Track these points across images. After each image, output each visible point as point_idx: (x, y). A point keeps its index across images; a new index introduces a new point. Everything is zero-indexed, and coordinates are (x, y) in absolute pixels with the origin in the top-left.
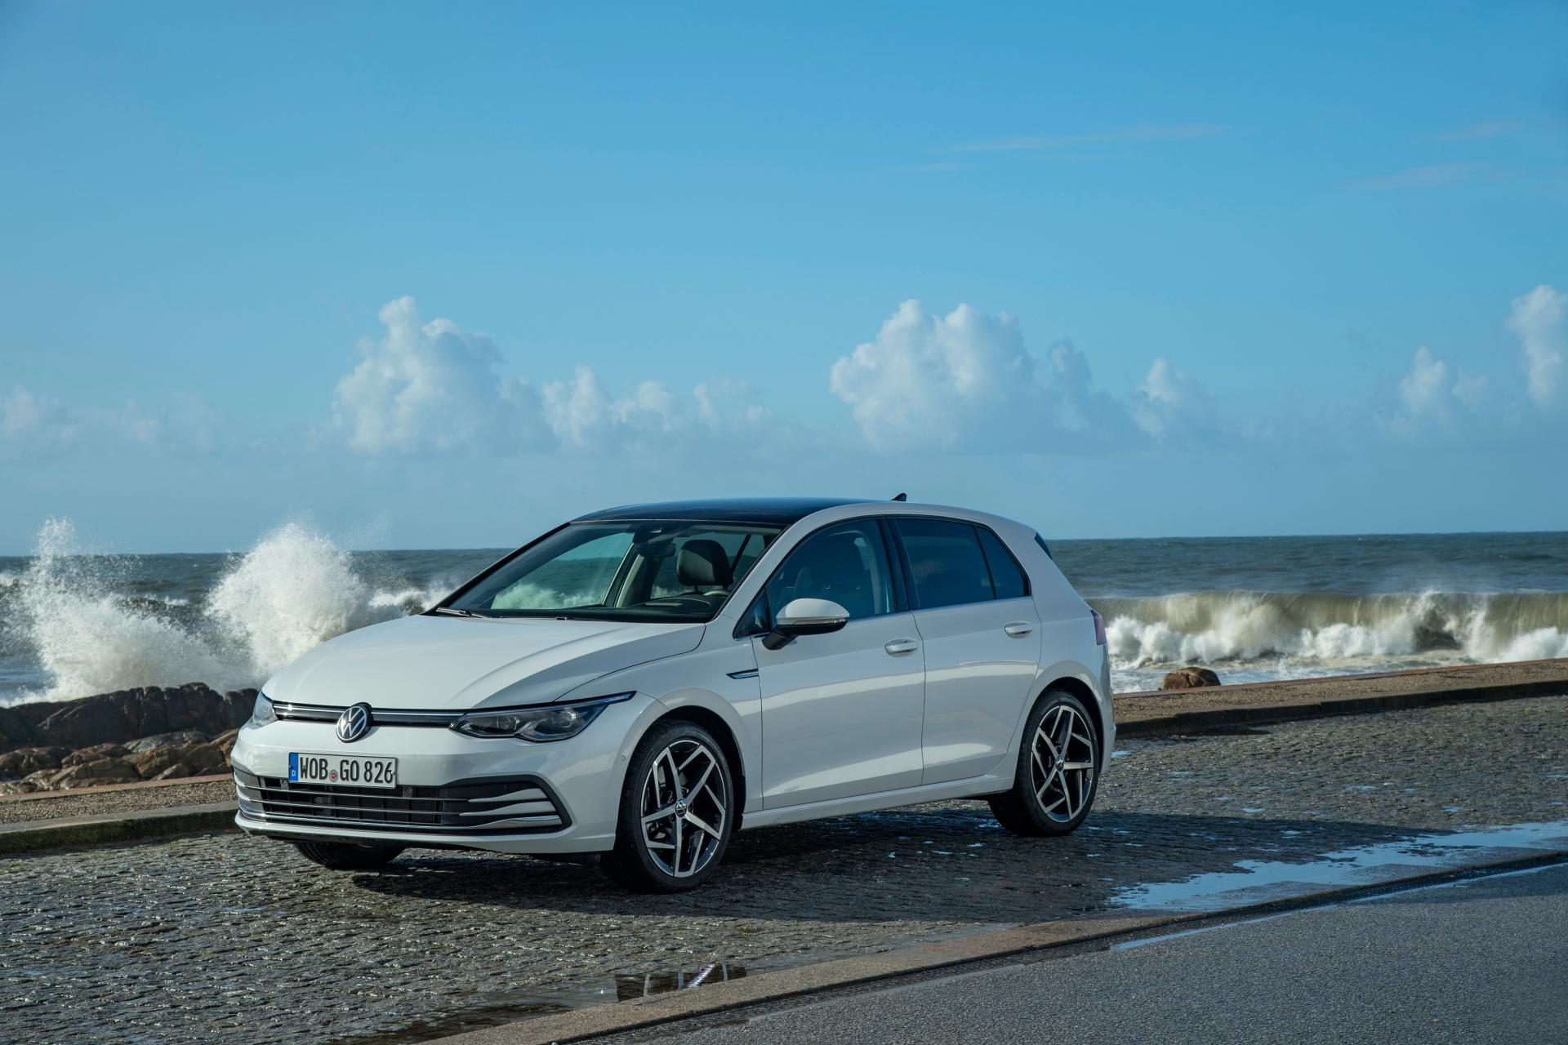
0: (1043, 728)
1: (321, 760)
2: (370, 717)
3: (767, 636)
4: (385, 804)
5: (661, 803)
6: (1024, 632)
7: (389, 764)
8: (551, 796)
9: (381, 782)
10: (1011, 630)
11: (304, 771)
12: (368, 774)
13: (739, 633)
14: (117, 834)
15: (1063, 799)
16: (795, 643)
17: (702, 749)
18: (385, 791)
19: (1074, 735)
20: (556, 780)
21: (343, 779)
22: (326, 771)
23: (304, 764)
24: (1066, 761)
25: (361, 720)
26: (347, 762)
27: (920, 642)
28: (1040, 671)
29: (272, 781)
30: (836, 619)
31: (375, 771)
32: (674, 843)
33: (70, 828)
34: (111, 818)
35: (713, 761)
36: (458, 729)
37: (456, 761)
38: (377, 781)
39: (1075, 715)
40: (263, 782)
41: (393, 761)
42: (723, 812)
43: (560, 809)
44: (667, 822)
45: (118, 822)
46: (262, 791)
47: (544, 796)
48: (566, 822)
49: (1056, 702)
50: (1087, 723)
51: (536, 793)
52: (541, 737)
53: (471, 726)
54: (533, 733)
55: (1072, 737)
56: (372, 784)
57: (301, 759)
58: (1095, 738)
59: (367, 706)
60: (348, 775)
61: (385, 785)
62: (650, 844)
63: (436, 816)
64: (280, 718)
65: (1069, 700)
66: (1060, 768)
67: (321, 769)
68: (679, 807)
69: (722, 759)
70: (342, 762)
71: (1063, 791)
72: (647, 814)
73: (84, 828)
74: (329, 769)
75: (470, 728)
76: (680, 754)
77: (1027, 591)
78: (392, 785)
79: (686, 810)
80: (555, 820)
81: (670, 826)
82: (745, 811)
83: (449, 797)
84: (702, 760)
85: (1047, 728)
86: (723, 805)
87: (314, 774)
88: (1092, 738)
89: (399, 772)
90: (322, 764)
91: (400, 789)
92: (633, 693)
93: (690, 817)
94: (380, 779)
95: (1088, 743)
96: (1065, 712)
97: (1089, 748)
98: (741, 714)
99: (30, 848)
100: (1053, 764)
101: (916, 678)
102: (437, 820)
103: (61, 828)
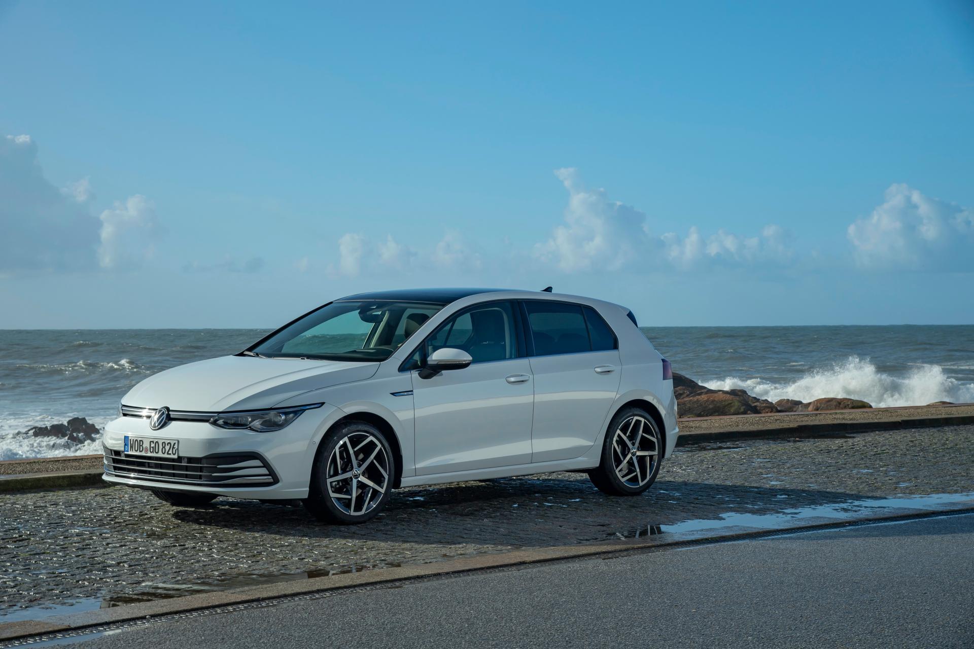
0: (621, 430)
1: (140, 441)
2: (168, 415)
3: (421, 370)
4: (174, 467)
5: (341, 469)
6: (609, 371)
7: (175, 444)
8: (266, 464)
9: (170, 454)
10: (598, 370)
11: (131, 447)
12: (164, 449)
13: (403, 368)
14: (80, 482)
15: (635, 473)
16: (442, 375)
17: (371, 438)
18: (173, 460)
19: (644, 434)
20: (269, 456)
21: (151, 452)
22: (143, 447)
23: (132, 443)
24: (638, 450)
25: (162, 417)
26: (153, 442)
27: (531, 376)
28: (618, 396)
29: (117, 453)
30: (464, 361)
31: (167, 448)
32: (351, 495)
33: (49, 477)
34: (77, 472)
35: (379, 446)
36: (215, 423)
37: (211, 443)
38: (168, 454)
39: (645, 422)
40: (113, 453)
41: (177, 442)
42: (386, 477)
43: (272, 473)
44: (347, 482)
45: (81, 475)
46: (113, 459)
47: (262, 465)
48: (276, 481)
49: (631, 414)
50: (654, 428)
51: (257, 463)
52: (264, 429)
53: (223, 422)
54: (260, 427)
55: (642, 436)
56: (166, 456)
57: (130, 440)
58: (659, 437)
59: (168, 409)
60: (154, 450)
61: (172, 456)
62: (333, 495)
63: (200, 475)
64: (125, 415)
65: (640, 413)
66: (634, 454)
67: (140, 446)
68: (355, 473)
69: (386, 445)
70: (151, 442)
71: (636, 469)
72: (331, 477)
73: (58, 478)
74: (144, 446)
75: (222, 423)
76: (355, 441)
77: (615, 346)
78: (176, 457)
79: (359, 475)
80: (269, 479)
81: (349, 484)
82: (403, 476)
83: (207, 464)
84: (372, 445)
85: (624, 430)
86: (386, 472)
87: (136, 449)
88: (657, 436)
89: (179, 449)
90: (140, 443)
91: (180, 459)
92: (323, 404)
93: (362, 479)
94: (169, 453)
95: (654, 440)
96: (637, 421)
97: (654, 442)
98: (400, 420)
99: (23, 489)
100: (629, 452)
101: (528, 399)
102: (200, 477)
103: (44, 478)
